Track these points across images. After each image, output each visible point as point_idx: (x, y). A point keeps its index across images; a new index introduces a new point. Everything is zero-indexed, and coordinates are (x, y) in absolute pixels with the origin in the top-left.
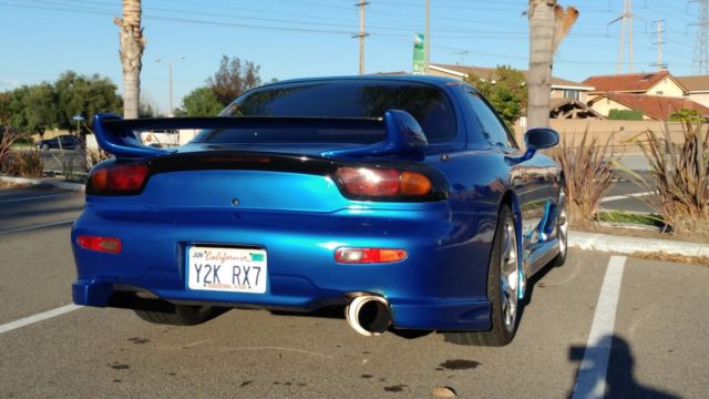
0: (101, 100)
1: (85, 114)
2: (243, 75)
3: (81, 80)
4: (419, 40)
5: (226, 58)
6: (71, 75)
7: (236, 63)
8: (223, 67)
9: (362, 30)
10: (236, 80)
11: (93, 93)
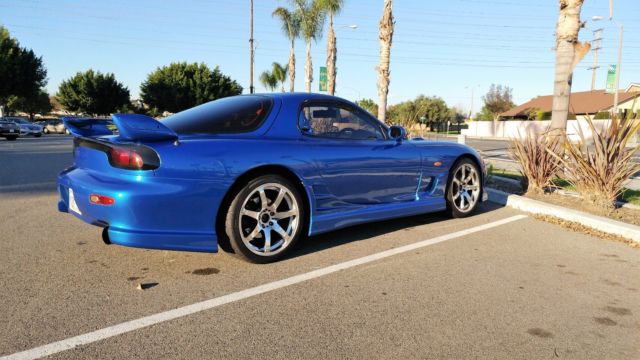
0: (436, 109)
1: (427, 116)
2: (502, 95)
3: (427, 99)
4: (612, 69)
5: (493, 85)
6: (422, 96)
7: (499, 87)
8: (492, 90)
9: (595, 65)
10: (498, 97)
11: (432, 105)
